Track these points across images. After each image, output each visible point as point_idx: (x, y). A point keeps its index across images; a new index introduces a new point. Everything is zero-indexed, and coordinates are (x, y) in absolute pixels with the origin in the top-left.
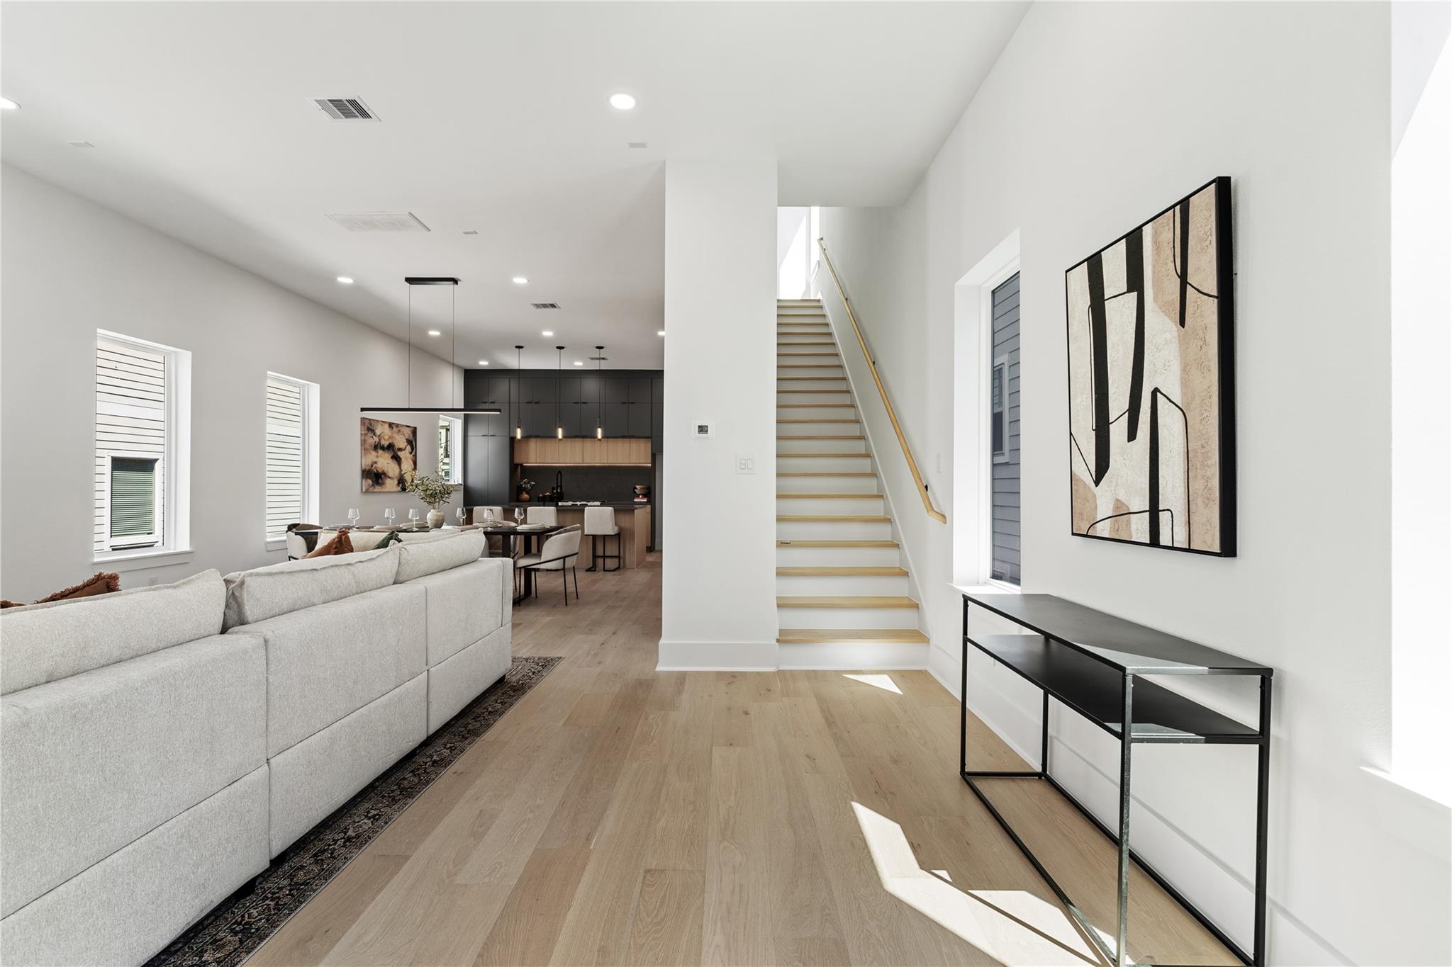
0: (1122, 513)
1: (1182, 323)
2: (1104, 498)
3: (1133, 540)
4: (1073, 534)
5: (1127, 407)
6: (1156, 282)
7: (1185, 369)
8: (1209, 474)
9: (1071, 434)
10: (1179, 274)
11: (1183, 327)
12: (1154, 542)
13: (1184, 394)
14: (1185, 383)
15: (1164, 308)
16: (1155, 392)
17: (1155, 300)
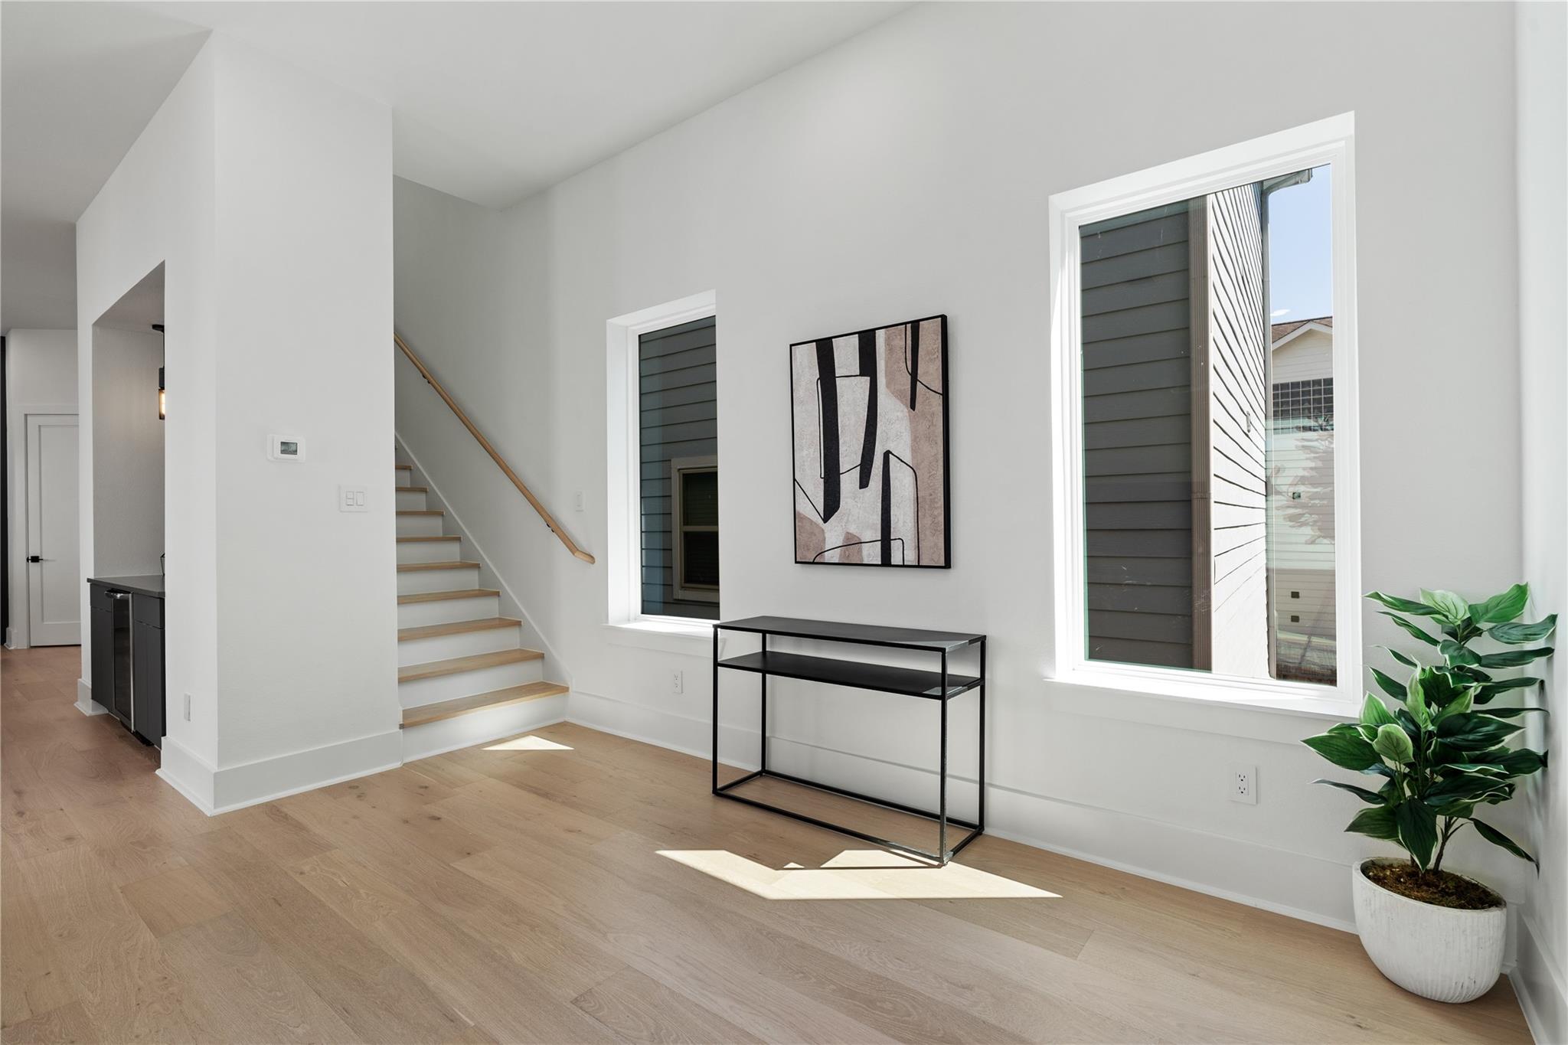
0: (852, 543)
1: (913, 407)
2: (833, 533)
3: (864, 563)
4: (796, 562)
5: (859, 463)
6: (889, 374)
7: (915, 439)
8: (936, 513)
9: (794, 480)
10: (910, 371)
11: (914, 410)
12: (886, 561)
13: (914, 457)
14: (915, 451)
15: (898, 395)
16: (887, 454)
17: (888, 385)
